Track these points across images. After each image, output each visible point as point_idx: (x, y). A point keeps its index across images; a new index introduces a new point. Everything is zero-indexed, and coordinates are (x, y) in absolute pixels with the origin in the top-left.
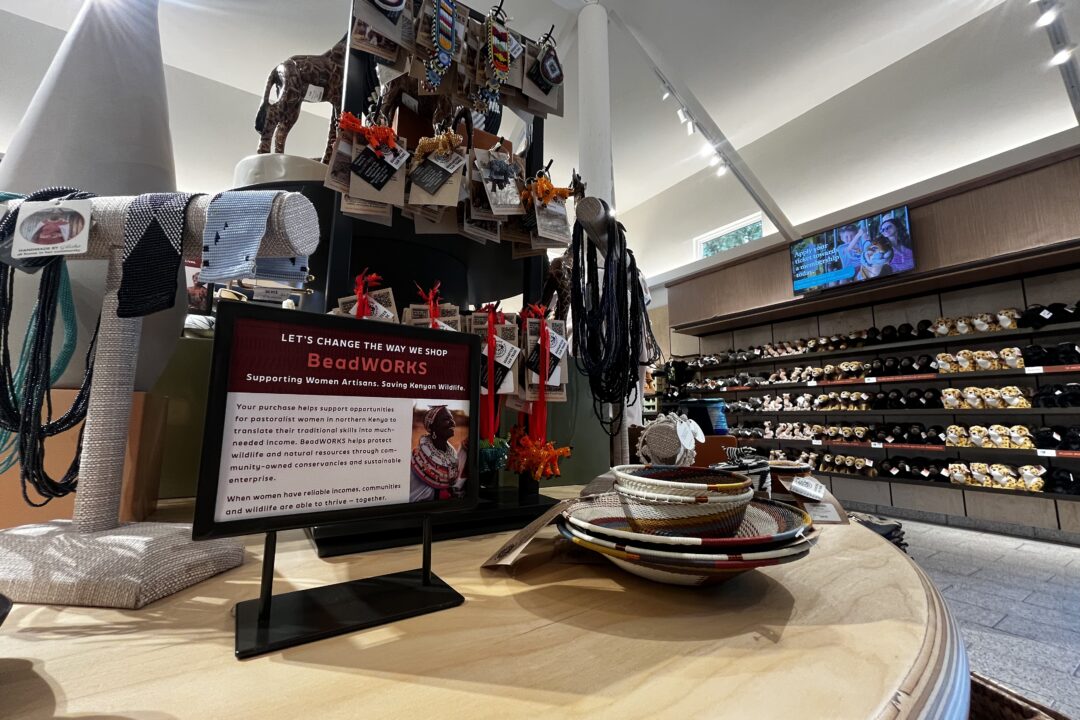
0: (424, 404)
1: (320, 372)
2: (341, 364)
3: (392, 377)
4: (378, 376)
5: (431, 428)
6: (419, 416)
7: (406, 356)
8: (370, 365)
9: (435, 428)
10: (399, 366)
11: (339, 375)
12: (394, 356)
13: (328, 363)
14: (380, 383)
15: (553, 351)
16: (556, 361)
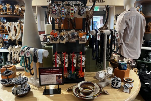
0: (57, 75)
1: (47, 73)
2: (49, 72)
3: (54, 72)
4: (52, 72)
5: (58, 77)
6: (57, 76)
7: (55, 70)
8: (51, 71)
9: (59, 77)
10: (54, 71)
11: (49, 73)
12: (54, 70)
13: (48, 72)
14: (53, 73)
15: (83, 60)
16: (83, 61)
